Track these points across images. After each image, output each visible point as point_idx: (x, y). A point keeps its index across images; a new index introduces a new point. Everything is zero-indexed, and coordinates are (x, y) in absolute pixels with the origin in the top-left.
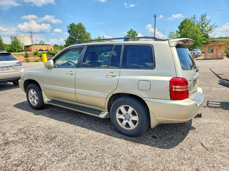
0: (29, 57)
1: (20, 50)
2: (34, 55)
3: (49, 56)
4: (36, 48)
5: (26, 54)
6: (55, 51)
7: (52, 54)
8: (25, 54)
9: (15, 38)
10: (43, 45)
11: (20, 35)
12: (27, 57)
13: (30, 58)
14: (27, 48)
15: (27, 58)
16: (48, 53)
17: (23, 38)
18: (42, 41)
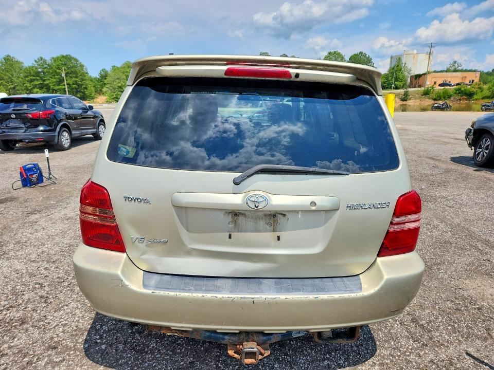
0: (410, 99)
1: (400, 86)
2: (422, 95)
3: (458, 98)
4: (434, 80)
5: (406, 94)
6: (477, 86)
7: (466, 94)
8: (403, 93)
9: (399, 59)
10: (455, 71)
11: (410, 53)
12: (406, 100)
13: (410, 103)
14: (418, 79)
15: (405, 103)
16: (456, 90)
17: (414, 57)
18: (455, 62)
